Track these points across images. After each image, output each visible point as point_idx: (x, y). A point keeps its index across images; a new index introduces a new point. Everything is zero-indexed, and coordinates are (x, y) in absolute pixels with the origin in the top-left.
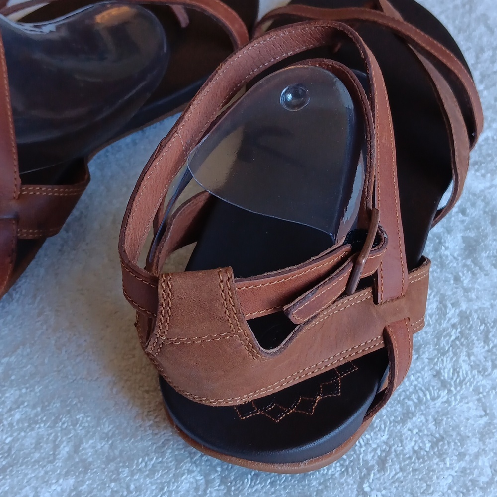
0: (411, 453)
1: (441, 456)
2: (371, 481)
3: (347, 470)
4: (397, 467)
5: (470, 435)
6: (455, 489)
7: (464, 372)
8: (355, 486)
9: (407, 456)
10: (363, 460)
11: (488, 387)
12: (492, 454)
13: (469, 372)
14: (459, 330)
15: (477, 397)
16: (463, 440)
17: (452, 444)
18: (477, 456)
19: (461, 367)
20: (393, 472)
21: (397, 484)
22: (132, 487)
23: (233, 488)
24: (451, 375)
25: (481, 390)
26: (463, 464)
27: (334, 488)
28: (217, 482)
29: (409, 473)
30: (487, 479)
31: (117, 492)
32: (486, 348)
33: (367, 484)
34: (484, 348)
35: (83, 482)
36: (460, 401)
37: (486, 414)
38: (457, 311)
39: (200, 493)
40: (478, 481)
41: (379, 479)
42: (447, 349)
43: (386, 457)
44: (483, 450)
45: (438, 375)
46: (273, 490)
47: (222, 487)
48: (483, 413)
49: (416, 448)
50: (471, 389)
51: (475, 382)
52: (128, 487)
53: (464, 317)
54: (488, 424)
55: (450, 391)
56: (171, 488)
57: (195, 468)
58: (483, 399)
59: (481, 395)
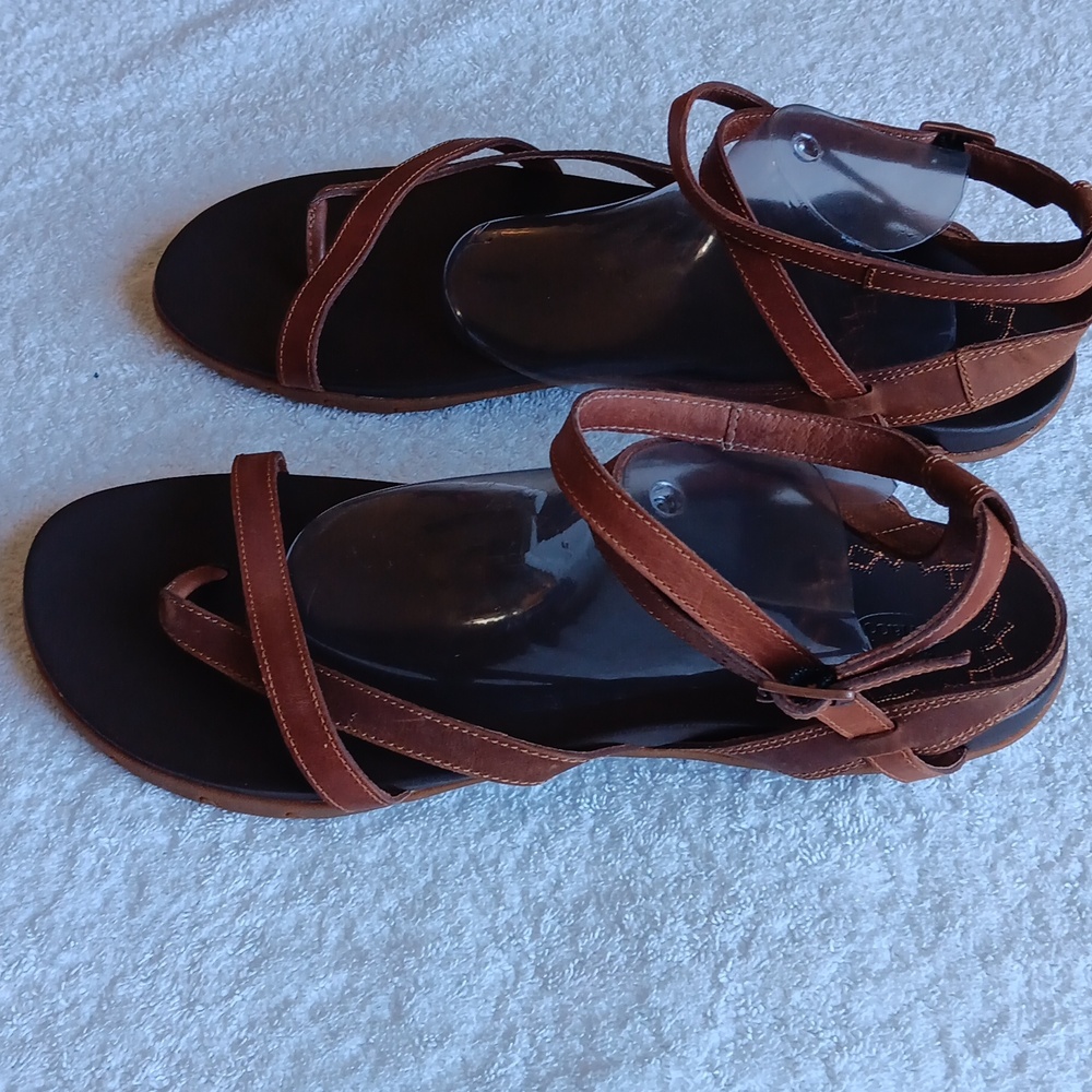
0: (784, 934)
1: (824, 937)
2: (728, 970)
3: (699, 954)
4: (764, 952)
5: (867, 908)
6: (839, 980)
7: (866, 819)
8: (709, 976)
9: (778, 938)
10: (720, 943)
11: (898, 838)
12: (893, 932)
13: (873, 820)
15: (881, 854)
16: (856, 914)
17: (841, 921)
18: (872, 935)
19: (862, 812)
20: (759, 960)
21: (763, 974)
22: (421, 981)
23: (550, 981)
24: (848, 823)
25: (887, 844)
26: (852, 947)
27: (681, 978)
28: (531, 972)
29: (779, 960)
30: (884, 967)
31: (402, 988)
33: (725, 974)
35: (359, 977)
36: (859, 862)
37: (894, 878)
39: (508, 988)
40: (870, 970)
41: (739, 967)
43: (751, 938)
44: (883, 927)
46: (602, 982)
47: (537, 980)
48: (889, 876)
49: (792, 927)
50: (874, 843)
51: (880, 833)
52: (416, 982)
54: (893, 893)
55: (844, 846)
56: (471, 983)
57: (501, 956)
58: (889, 857)
59: (887, 851)
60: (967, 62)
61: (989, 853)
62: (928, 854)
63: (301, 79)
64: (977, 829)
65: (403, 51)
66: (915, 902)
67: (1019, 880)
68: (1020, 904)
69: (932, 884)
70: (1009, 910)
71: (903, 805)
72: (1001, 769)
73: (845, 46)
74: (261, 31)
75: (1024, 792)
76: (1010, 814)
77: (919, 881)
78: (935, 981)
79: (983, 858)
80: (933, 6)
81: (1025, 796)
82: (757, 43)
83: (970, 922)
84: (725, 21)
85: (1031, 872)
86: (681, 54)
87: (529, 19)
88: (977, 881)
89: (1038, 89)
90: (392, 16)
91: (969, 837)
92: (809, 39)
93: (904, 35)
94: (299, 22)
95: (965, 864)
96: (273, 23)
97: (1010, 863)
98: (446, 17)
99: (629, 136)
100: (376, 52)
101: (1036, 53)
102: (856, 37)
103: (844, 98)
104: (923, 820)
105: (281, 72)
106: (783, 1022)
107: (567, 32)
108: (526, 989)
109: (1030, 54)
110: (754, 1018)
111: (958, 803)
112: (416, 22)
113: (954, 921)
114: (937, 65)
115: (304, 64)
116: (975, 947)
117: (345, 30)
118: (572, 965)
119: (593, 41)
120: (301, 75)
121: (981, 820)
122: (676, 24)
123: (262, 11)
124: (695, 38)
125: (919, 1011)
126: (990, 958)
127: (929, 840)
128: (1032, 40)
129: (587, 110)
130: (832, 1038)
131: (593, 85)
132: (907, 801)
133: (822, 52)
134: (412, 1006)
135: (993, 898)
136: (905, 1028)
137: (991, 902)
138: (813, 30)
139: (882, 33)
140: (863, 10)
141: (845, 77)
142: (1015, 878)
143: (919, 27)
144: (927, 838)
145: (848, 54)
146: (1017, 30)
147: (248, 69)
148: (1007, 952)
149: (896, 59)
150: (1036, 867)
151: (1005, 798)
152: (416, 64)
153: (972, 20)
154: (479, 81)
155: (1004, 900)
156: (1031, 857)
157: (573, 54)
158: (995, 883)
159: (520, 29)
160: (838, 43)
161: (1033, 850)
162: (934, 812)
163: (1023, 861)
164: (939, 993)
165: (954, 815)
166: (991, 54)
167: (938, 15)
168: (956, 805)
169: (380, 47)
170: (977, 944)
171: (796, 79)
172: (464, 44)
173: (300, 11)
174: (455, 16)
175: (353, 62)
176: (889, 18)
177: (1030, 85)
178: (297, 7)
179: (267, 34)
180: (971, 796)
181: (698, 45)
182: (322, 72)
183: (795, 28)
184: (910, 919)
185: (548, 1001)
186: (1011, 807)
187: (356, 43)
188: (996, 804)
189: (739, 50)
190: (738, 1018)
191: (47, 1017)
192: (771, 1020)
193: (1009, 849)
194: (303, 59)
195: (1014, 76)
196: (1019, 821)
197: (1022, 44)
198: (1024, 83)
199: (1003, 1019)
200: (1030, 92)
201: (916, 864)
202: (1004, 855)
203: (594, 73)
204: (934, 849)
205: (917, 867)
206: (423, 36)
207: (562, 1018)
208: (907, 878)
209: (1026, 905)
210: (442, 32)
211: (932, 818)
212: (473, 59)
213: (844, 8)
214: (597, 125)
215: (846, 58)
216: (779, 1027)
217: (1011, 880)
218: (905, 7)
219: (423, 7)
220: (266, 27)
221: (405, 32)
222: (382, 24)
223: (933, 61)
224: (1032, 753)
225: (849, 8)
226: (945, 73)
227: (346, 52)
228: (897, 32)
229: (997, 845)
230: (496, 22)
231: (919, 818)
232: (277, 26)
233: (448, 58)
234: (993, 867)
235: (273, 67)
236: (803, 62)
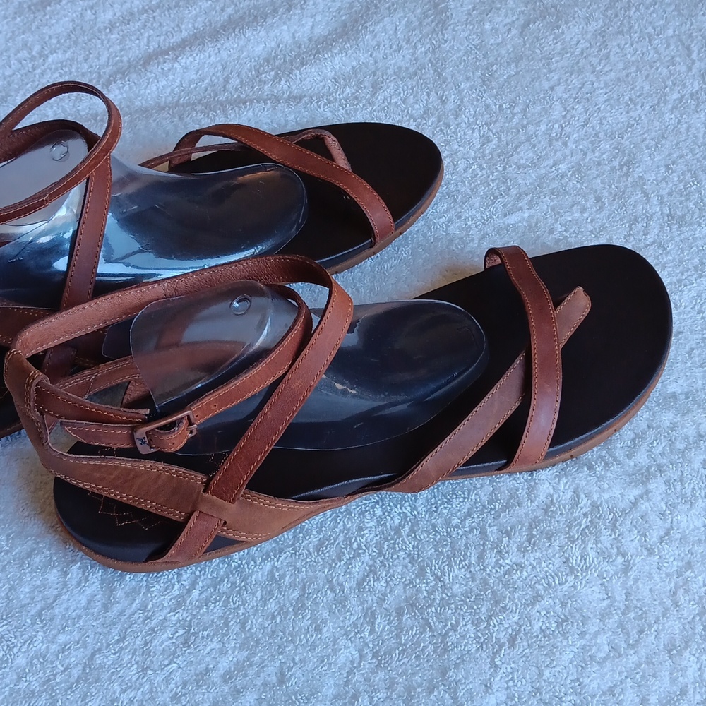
0: (538, 632)
1: (565, 634)
2: (502, 656)
3: (482, 646)
4: (525, 644)
5: (592, 616)
6: (575, 663)
7: (591, 559)
8: (488, 660)
9: (535, 634)
10: (496, 638)
11: (612, 572)
12: (610, 633)
13: (595, 559)
14: (589, 519)
15: (600, 582)
16: (585, 620)
17: (576, 624)
18: (596, 634)
19: (588, 554)
20: (522, 649)
21: (524, 659)
22: (297, 659)
23: (383, 662)
24: (579, 562)
25: (605, 576)
26: (583, 642)
27: (470, 662)
28: (370, 656)
29: (535, 649)
30: (605, 655)
31: (285, 663)
32: (613, 536)
33: (499, 659)
34: (611, 536)
35: (255, 654)
36: (586, 586)
37: (609, 597)
38: (589, 502)
39: (355, 665)
40: (595, 656)
41: (509, 654)
42: (576, 537)
43: (516, 635)
44: (603, 629)
45: (567, 561)
46: (417, 663)
47: (374, 661)
48: (606, 596)
49: (543, 628)
50: (596, 575)
51: (599, 569)
52: (293, 660)
53: (595, 506)
54: (610, 606)
55: (576, 576)
56: (330, 661)
57: (350, 644)
58: (606, 584)
59: (604, 580)
60: (652, 88)
61: (672, 585)
62: (632, 583)
63: (225, 90)
64: (664, 569)
65: (290, 73)
66: (623, 613)
67: (692, 602)
68: (694, 618)
69: (635, 602)
70: (686, 621)
71: (616, 550)
72: (680, 530)
73: (573, 77)
74: (199, 59)
75: (696, 545)
76: (686, 559)
77: (626, 600)
78: (638, 665)
79: (668, 588)
80: (629, 53)
81: (696, 548)
82: (517, 73)
83: (661, 628)
84: (496, 59)
85: (700, 597)
86: (468, 79)
87: (371, 56)
88: (665, 602)
89: (698, 105)
90: (282, 52)
91: (659, 573)
92: (550, 71)
93: (611, 70)
94: (224, 54)
95: (657, 592)
96: (207, 54)
97: (686, 591)
98: (318, 52)
99: (435, 128)
100: (272, 73)
101: (696, 83)
102: (580, 71)
103: (573, 109)
104: (628, 561)
105: (211, 85)
106: (538, 690)
107: (395, 64)
108: (367, 667)
109: (692, 84)
110: (520, 688)
111: (651, 551)
112: (298, 55)
113: (650, 627)
114: (632, 89)
115: (227, 80)
116: (664, 644)
117: (253, 60)
118: (397, 651)
119: (412, 70)
120: (224, 87)
121: (668, 563)
122: (465, 61)
123: (200, 47)
124: (477, 69)
125: (628, 685)
126: (675, 652)
127: (632, 574)
128: (694, 75)
129: (408, 112)
130: (570, 701)
131: (412, 97)
132: (618, 548)
133: (559, 80)
134: (291, 675)
135: (675, 613)
136: (619, 695)
137: (674, 616)
138: (553, 67)
139: (598, 69)
140: (585, 55)
141: (574, 96)
142: (690, 601)
143: (621, 66)
144: (631, 573)
145: (575, 81)
146: (684, 68)
147: (190, 82)
148: (686, 648)
149: (606, 85)
150: (703, 594)
151: (682, 549)
152: (298, 81)
153: (654, 62)
154: (339, 93)
155: (683, 614)
156: (700, 588)
157: (399, 77)
158: (676, 604)
159: (365, 61)
160: (569, 74)
161: (701, 583)
162: (636, 556)
163: (695, 590)
164: (641, 674)
165: (649, 558)
166: (667, 83)
167: (633, 59)
168: (651, 552)
169: (275, 70)
170: (666, 643)
171: (542, 96)
172: (329, 70)
173: (224, 48)
174: (323, 51)
175: (258, 79)
176: (601, 60)
177: (693, 102)
178: (222, 45)
179: (203, 61)
180: (660, 547)
181: (479, 74)
182: (237, 85)
183: (541, 65)
184: (621, 625)
185: (381, 675)
186: (686, 555)
187: (260, 68)
188: (677, 552)
189: (505, 77)
190: (508, 688)
191: (49, 676)
192: (530, 689)
193: (685, 582)
194: (226, 77)
195: (682, 97)
196: (692, 564)
197: (687, 78)
198: (689, 101)
199: (683, 692)
200: (693, 107)
201: (623, 590)
202: (682, 586)
203: (412, 89)
204: (636, 580)
205: (624, 591)
206: (302, 64)
207: (391, 686)
208: (618, 598)
209: (698, 618)
210: (315, 62)
211: (634, 560)
212: (335, 79)
213: (573, 53)
214: (415, 121)
215: (574, 84)
216: (536, 694)
217: (687, 602)
218: (612, 53)
219: (303, 46)
220: (202, 56)
221: (291, 62)
222: (276, 56)
223: (630, 87)
224: (700, 521)
225: (575, 54)
226: (638, 94)
227: (253, 73)
228: (607, 69)
229: (678, 579)
230: (350, 57)
231: (626, 559)
232: (210, 57)
233: (319, 78)
234: (675, 593)
235: (207, 81)
236: (546, 85)
